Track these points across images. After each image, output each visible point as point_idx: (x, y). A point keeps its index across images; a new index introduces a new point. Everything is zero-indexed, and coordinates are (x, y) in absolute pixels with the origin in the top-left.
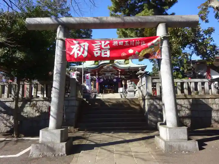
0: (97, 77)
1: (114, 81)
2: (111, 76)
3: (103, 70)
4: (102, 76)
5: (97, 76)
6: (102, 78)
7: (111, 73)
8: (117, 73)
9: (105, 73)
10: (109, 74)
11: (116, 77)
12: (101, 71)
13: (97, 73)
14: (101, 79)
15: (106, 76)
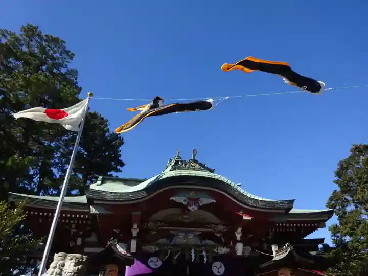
0: (133, 250)
1: (215, 271)
2: (199, 246)
3: (162, 214)
4: (158, 245)
5: (134, 244)
6: (156, 254)
7: (199, 231)
8: (224, 234)
9: (172, 230)
10: (192, 239)
11: (223, 250)
12: (156, 222)
13: (135, 226)
14: (154, 259)
15: (175, 245)
